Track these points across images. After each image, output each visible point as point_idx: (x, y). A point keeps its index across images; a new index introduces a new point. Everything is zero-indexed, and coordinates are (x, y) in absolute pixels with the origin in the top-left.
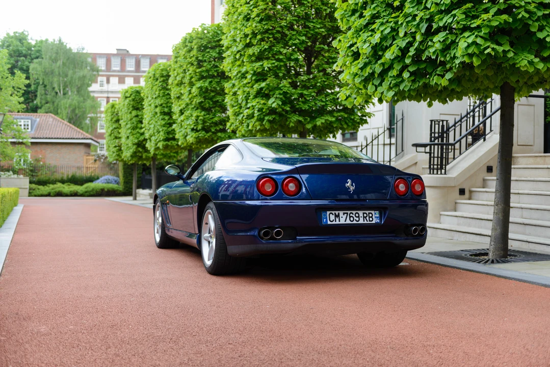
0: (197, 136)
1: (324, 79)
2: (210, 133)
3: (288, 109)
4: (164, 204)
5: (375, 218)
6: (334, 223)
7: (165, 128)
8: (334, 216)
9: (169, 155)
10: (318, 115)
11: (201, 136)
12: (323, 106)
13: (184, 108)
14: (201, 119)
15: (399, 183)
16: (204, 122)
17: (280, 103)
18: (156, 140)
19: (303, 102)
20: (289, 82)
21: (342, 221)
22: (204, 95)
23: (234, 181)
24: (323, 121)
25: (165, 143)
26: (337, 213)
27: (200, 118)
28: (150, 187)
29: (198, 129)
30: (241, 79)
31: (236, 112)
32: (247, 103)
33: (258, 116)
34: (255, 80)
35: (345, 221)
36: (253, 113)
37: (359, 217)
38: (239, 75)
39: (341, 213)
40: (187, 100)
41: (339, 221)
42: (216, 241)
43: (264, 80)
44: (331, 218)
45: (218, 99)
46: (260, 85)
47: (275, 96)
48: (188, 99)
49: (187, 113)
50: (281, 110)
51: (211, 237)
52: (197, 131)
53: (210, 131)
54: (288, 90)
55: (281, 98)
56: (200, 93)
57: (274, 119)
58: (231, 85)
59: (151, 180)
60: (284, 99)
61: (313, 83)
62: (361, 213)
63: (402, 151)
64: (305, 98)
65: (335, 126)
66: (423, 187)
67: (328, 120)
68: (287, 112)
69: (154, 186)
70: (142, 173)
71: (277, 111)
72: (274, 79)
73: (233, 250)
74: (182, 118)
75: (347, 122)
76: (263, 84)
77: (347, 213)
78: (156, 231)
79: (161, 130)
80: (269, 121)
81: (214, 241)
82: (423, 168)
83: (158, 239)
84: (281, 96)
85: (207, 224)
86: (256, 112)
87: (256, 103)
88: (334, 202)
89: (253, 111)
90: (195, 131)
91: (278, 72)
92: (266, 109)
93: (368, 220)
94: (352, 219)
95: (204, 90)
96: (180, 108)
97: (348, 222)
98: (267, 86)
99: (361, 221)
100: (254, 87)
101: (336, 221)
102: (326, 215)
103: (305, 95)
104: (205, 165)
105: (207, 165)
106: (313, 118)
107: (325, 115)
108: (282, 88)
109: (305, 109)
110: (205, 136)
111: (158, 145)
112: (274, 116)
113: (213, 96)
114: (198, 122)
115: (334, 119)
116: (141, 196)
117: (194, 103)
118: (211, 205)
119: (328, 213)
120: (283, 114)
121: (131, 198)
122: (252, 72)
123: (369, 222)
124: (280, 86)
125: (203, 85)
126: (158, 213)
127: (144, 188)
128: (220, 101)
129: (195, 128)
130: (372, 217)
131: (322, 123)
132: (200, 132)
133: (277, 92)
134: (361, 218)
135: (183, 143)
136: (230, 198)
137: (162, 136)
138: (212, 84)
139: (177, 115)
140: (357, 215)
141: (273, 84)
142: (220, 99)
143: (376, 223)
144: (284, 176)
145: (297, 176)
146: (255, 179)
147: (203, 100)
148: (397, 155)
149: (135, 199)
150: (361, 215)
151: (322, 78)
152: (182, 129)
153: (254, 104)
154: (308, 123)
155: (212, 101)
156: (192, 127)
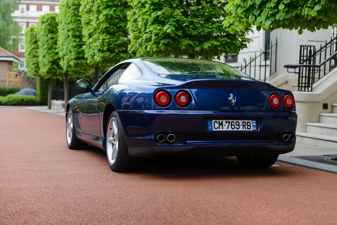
0: (103, 56)
1: (211, 10)
2: (114, 54)
3: (180, 34)
4: (75, 112)
5: (252, 126)
6: (218, 130)
7: (76, 49)
8: (218, 124)
9: (79, 72)
10: (206, 40)
11: (107, 56)
12: (210, 32)
13: (92, 32)
14: (106, 42)
15: (273, 98)
16: (109, 44)
17: (174, 29)
18: (68, 59)
19: (193, 29)
20: (182, 11)
21: (225, 129)
22: (109, 22)
23: (134, 94)
24: (210, 45)
25: (76, 61)
26: (221, 121)
27: (106, 40)
28: (63, 99)
29: (104, 50)
30: (141, 8)
31: (137, 36)
32: (146, 28)
33: (155, 39)
34: (153, 9)
35: (228, 129)
36: (151, 37)
37: (239, 125)
38: (140, 5)
39: (224, 122)
40: (95, 26)
41: (223, 128)
42: (119, 143)
43: (161, 9)
44: (215, 126)
45: (121, 25)
46: (156, 13)
47: (169, 23)
48: (96, 24)
49: (95, 36)
50: (174, 35)
51: (114, 140)
52: (103, 51)
53: (114, 52)
54: (180, 18)
55: (174, 25)
56: (106, 19)
57: (168, 42)
58: (133, 13)
59: (63, 93)
60: (177, 25)
61: (202, 13)
62: (241, 122)
63: (276, 71)
64: (195, 26)
65: (219, 49)
66: (293, 101)
67: (213, 44)
68: (179, 36)
69: (66, 97)
70: (56, 86)
71: (171, 35)
72: (169, 9)
73: (133, 151)
74: (91, 40)
75: (230, 46)
76: (159, 13)
77: (229, 122)
78: (68, 135)
79: (72, 50)
80: (164, 44)
81: (117, 144)
82: (293, 86)
83: (70, 142)
84: (174, 23)
85: (111, 129)
86: (153, 36)
87: (153, 29)
88: (218, 113)
89: (151, 35)
90: (101, 52)
91: (172, 2)
92: (162, 34)
93: (247, 128)
94: (233, 127)
95: (109, 17)
96: (89, 32)
97: (230, 129)
98: (163, 15)
99: (241, 129)
100: (152, 15)
101: (219, 129)
102: (211, 123)
103: (195, 22)
104: (109, 80)
105: (111, 81)
106: (201, 43)
107: (212, 40)
108: (175, 16)
109: (195, 35)
110: (110, 56)
111: (70, 63)
112: (168, 40)
113: (117, 22)
114: (104, 44)
115: (218, 44)
116: (55, 106)
117: (101, 28)
118: (115, 113)
119: (213, 121)
120: (176, 39)
121: (46, 107)
122: (150, 2)
123: (247, 130)
124: (174, 14)
125: (108, 13)
126: (70, 120)
127: (57, 100)
128: (123, 26)
129: (101, 49)
130: (250, 126)
131: (209, 47)
132: (105, 53)
133: (171, 20)
134: (240, 126)
135: (91, 62)
136: (131, 107)
137: (73, 55)
138: (116, 12)
139: (87, 38)
140: (237, 124)
141: (168, 13)
142: (123, 25)
143: (253, 131)
144: (177, 90)
145: (188, 90)
146: (152, 92)
147: (109, 26)
148: (271, 75)
149: (50, 108)
150: (241, 123)
151: (209, 9)
152: (91, 50)
153: (151, 29)
154: (197, 46)
155: (116, 27)
156: (99, 48)
